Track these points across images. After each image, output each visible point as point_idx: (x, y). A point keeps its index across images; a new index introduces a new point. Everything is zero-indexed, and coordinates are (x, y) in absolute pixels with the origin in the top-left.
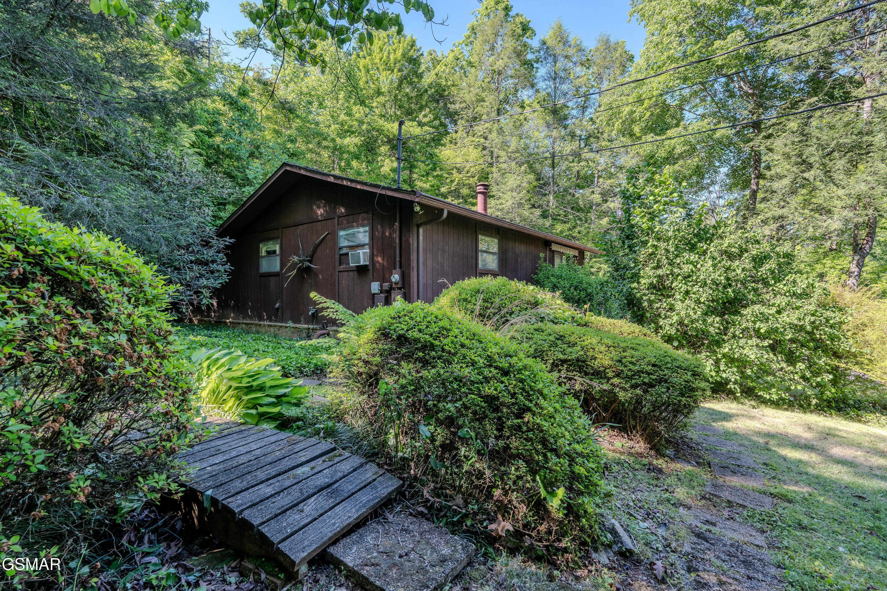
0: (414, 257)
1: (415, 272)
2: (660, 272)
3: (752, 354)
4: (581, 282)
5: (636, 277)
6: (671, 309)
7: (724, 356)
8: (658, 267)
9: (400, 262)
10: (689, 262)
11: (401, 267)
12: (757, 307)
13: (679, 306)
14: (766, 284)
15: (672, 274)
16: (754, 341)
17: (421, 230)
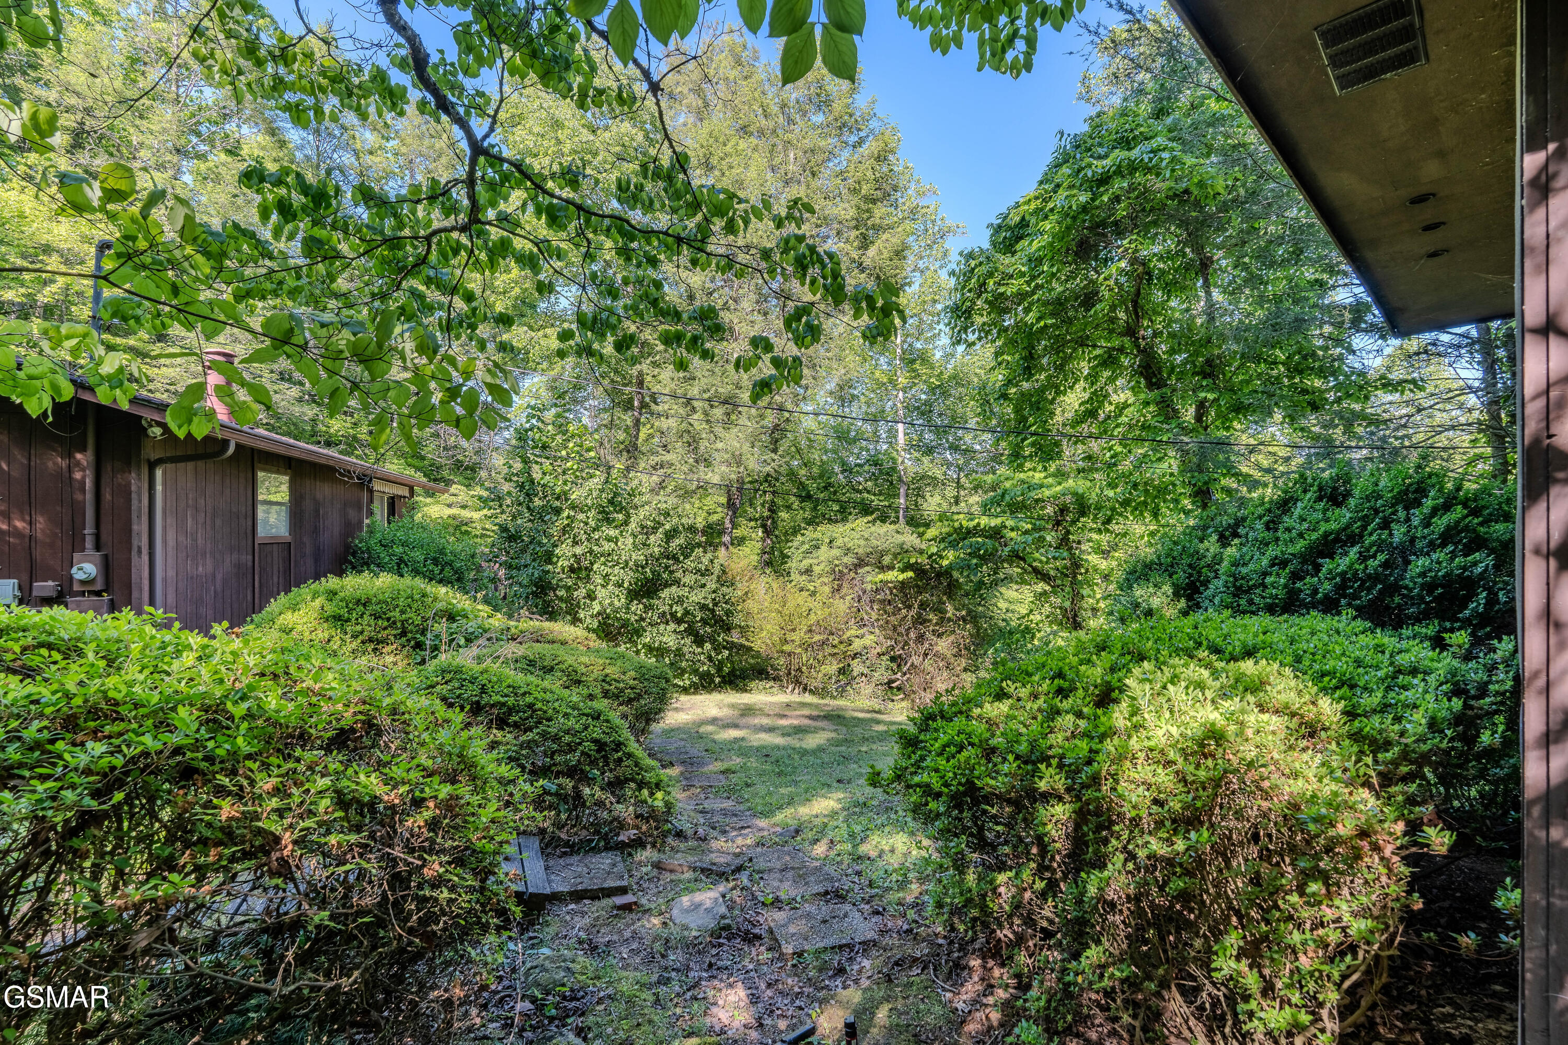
0: (140, 527)
1: (145, 557)
2: (578, 550)
3: (671, 641)
4: (442, 551)
5: (549, 557)
6: (591, 596)
7: (644, 645)
8: (575, 543)
9: (97, 537)
10: (609, 539)
11: (98, 548)
12: (674, 589)
13: (601, 593)
14: (675, 558)
15: (591, 552)
16: (672, 626)
17: (159, 473)
